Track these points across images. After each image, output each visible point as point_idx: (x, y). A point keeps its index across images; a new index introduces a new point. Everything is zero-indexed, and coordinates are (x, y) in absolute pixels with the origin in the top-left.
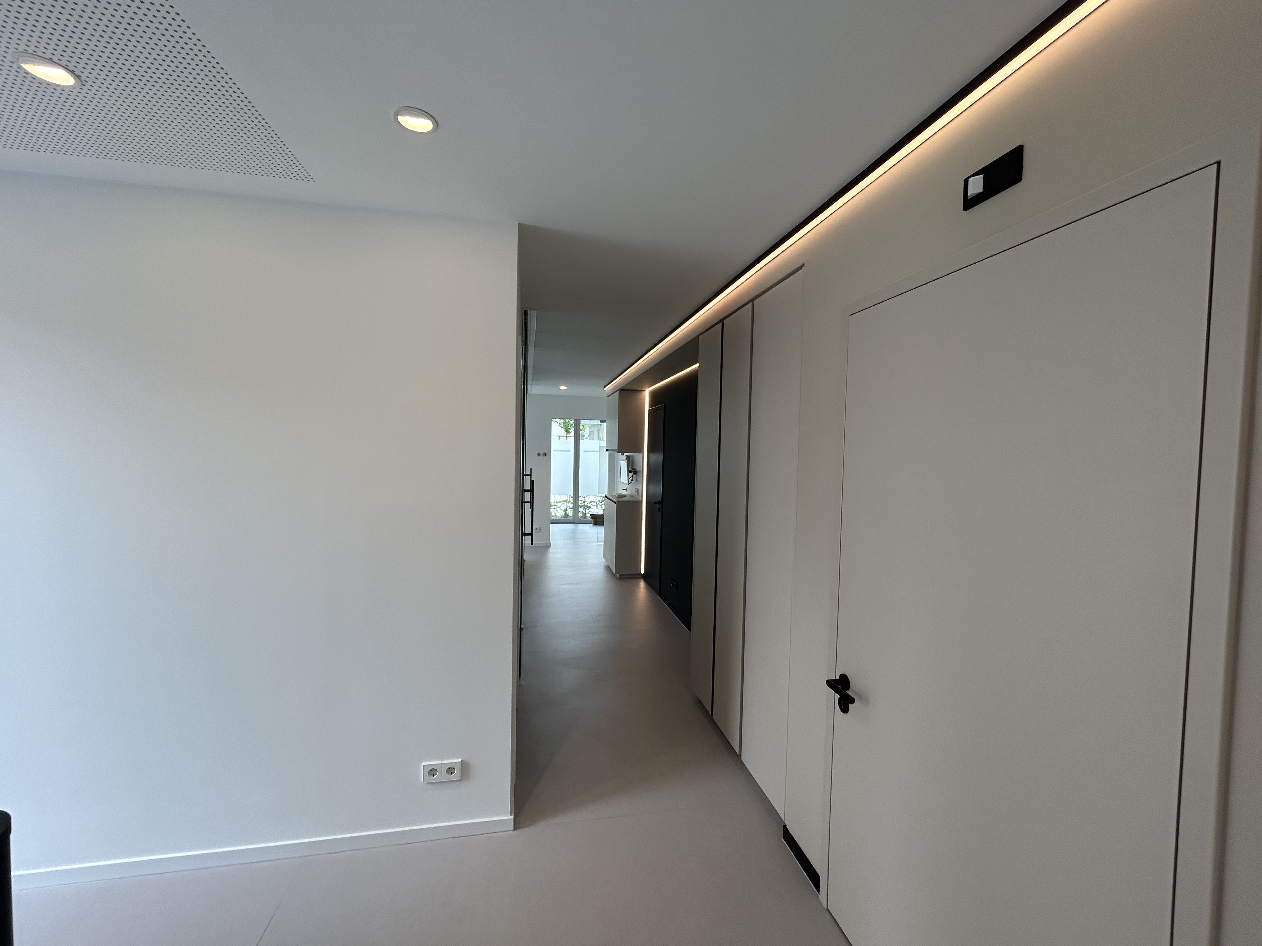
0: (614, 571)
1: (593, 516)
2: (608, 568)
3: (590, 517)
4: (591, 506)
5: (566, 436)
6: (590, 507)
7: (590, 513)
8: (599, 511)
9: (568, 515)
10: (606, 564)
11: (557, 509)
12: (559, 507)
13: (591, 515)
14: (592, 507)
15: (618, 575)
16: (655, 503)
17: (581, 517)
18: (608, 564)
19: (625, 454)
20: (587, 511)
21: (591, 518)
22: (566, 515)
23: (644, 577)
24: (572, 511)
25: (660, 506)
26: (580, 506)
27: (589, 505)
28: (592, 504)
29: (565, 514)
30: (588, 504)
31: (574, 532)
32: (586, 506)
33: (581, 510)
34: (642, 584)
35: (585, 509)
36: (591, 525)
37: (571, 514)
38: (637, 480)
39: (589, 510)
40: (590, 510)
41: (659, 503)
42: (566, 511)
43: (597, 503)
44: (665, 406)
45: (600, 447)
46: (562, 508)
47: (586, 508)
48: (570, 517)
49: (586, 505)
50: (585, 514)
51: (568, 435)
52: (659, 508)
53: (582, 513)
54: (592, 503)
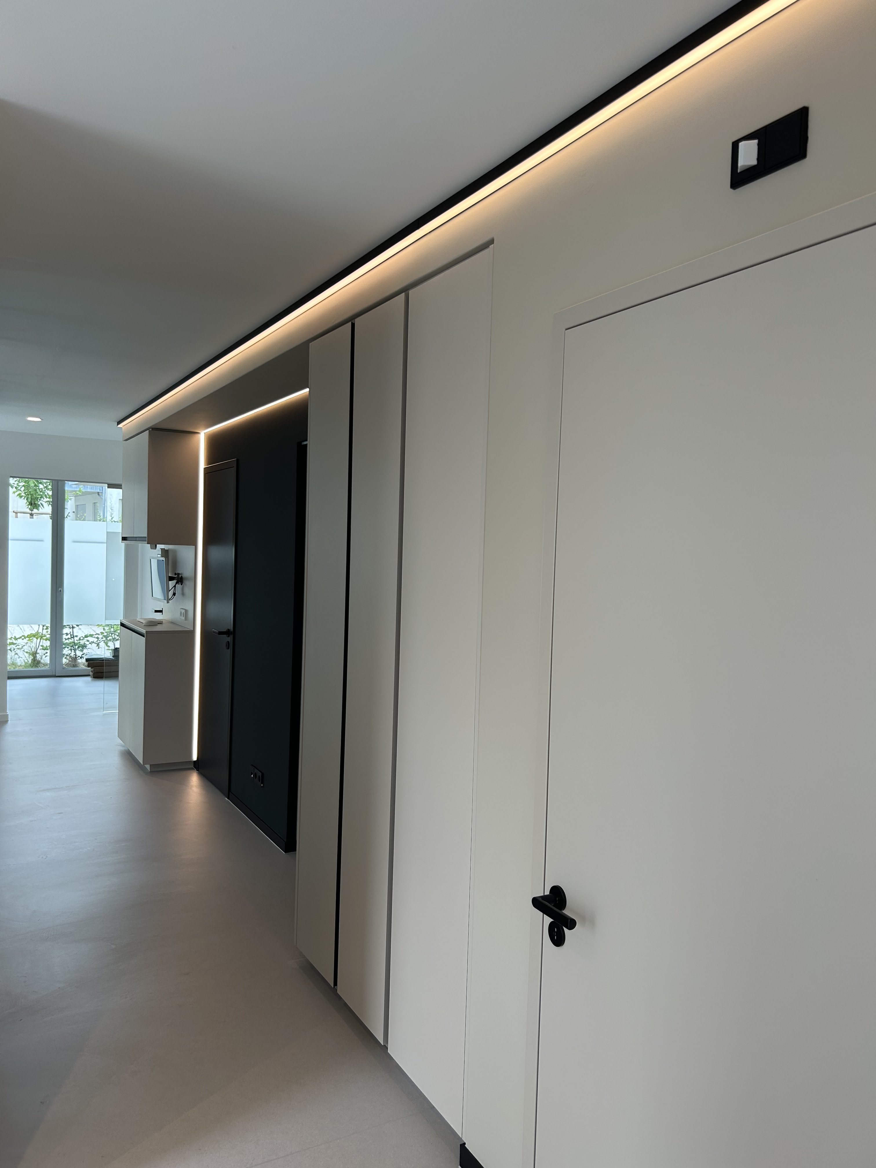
0: (141, 760)
1: (91, 662)
2: (128, 756)
3: (86, 663)
4: (87, 643)
5: (31, 512)
6: (84, 646)
7: (85, 657)
8: (104, 652)
9: (39, 662)
10: (122, 748)
11: (18, 651)
12: (20, 647)
13: (87, 660)
14: (89, 646)
15: (148, 767)
16: (220, 633)
17: (67, 665)
18: (126, 749)
19: (160, 547)
20: (79, 653)
21: (88, 666)
22: (36, 662)
23: (197, 766)
24: (48, 654)
25: (230, 639)
26: (64, 644)
27: (82, 642)
28: (88, 641)
29: (34, 659)
30: (80, 639)
31: (54, 693)
32: (75, 644)
33: (66, 651)
34: (194, 779)
35: (75, 650)
36: (89, 679)
37: (47, 660)
38: (183, 594)
39: (82, 651)
40: (85, 651)
41: (228, 633)
42: (34, 654)
43: (98, 638)
44: (237, 460)
45: (107, 532)
46: (26, 648)
47: (77, 647)
48: (45, 665)
49: (76, 642)
50: (75, 659)
51: (35, 511)
52: (228, 642)
53: (68, 657)
54: (89, 639)
